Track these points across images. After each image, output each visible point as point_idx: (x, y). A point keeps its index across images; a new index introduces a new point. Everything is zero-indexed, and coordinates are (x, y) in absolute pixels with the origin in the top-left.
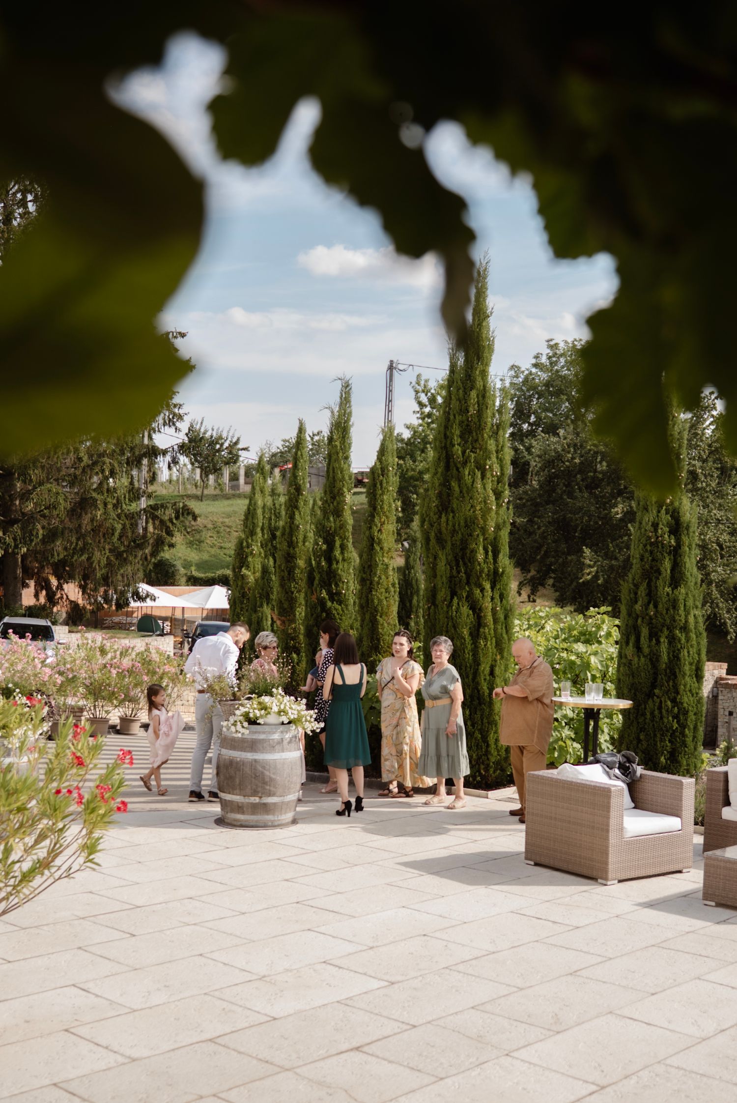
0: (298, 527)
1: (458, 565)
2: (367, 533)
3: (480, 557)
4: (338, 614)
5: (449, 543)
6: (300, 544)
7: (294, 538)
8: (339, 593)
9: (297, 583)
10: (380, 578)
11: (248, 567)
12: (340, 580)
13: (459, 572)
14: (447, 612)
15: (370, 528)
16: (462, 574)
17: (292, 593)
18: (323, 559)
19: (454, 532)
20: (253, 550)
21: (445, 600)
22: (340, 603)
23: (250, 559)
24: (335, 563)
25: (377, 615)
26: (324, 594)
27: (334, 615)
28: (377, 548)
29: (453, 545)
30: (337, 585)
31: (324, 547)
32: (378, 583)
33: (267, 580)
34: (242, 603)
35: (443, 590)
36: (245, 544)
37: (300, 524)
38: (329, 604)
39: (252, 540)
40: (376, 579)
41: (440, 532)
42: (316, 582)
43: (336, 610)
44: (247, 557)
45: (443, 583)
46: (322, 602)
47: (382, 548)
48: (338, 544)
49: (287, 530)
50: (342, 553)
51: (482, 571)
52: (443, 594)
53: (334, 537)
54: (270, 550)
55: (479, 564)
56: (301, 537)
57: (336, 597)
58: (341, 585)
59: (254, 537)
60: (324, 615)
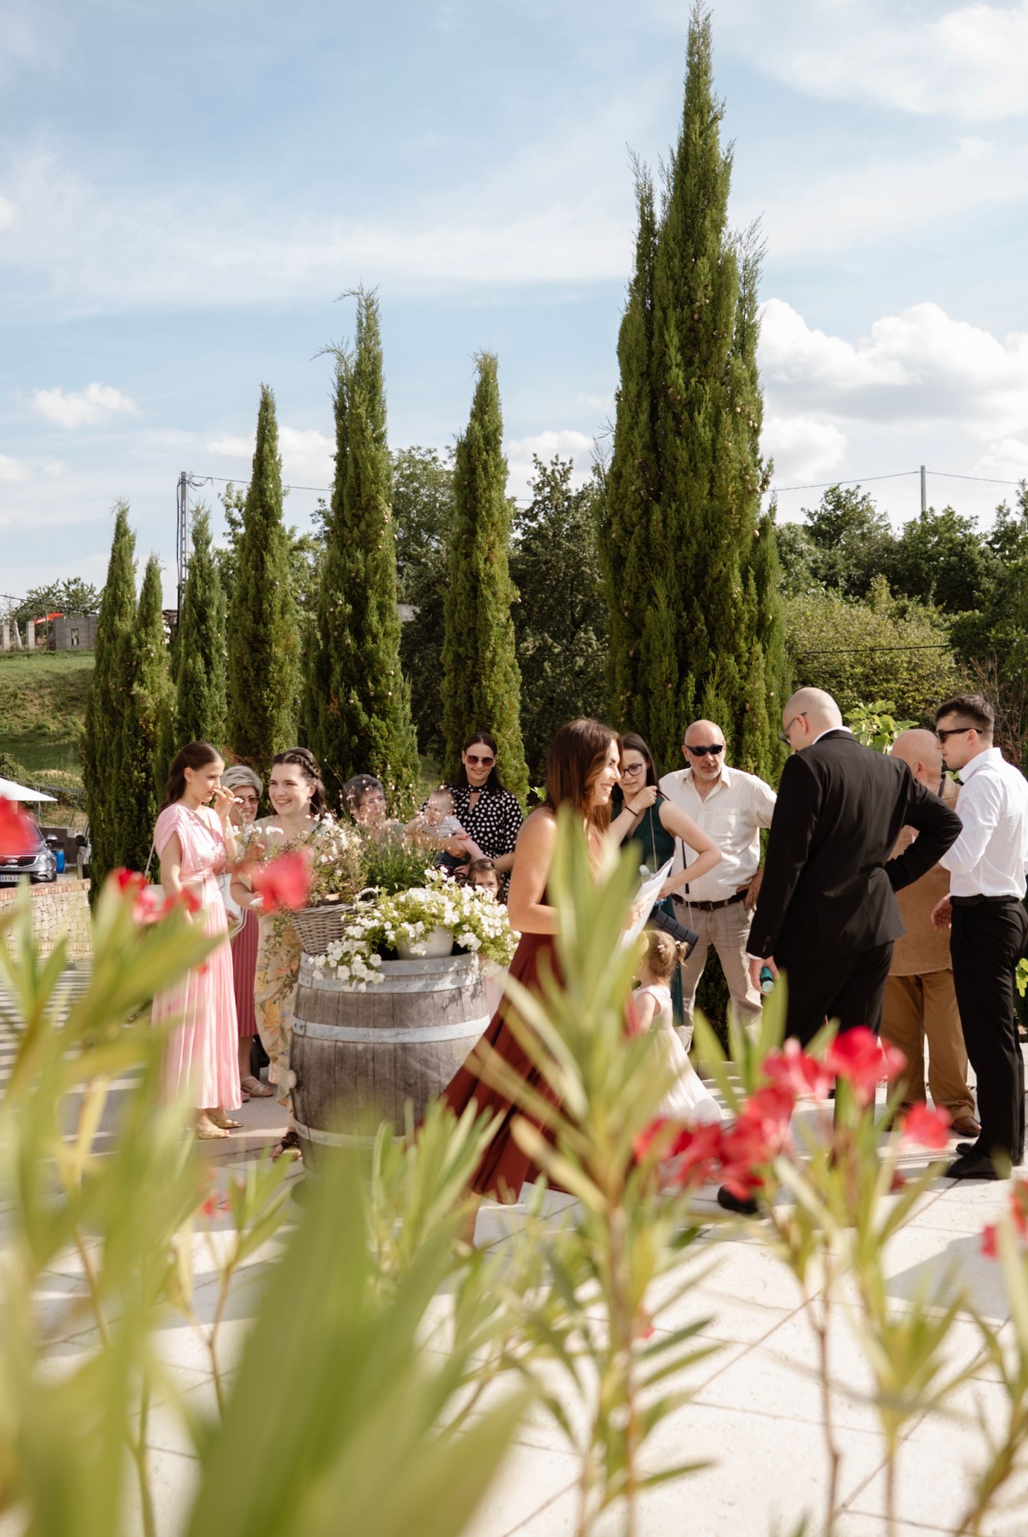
0: (273, 584)
1: (688, 607)
2: (463, 564)
3: (737, 589)
4: (382, 737)
5: (671, 564)
6: (277, 617)
7: (266, 606)
8: (381, 697)
9: (272, 691)
10: (495, 652)
11: (142, 682)
12: (382, 671)
13: (693, 623)
14: (676, 704)
15: (468, 555)
16: (701, 625)
17: (265, 709)
18: (347, 632)
19: (681, 540)
20: (149, 651)
21: (669, 680)
22: (383, 715)
23: (144, 668)
24: (369, 639)
25: (491, 726)
26: (355, 699)
27: (374, 739)
28: (487, 593)
29: (678, 567)
30: (376, 681)
31: (349, 608)
32: (493, 663)
33: (194, 696)
34: (134, 746)
35: (666, 660)
36: (134, 641)
37: (275, 578)
38: (364, 718)
39: (147, 634)
40: (489, 655)
41: (647, 542)
42: (336, 676)
43: (377, 729)
44: (138, 664)
45: (664, 645)
46: (350, 717)
47: (494, 594)
48: (373, 603)
49: (252, 592)
50: (382, 619)
51: (739, 619)
52: (665, 665)
53: (364, 589)
54: (196, 641)
55: (735, 604)
56: (277, 604)
57: (375, 703)
58: (383, 680)
59: (150, 628)
60: (356, 739)
